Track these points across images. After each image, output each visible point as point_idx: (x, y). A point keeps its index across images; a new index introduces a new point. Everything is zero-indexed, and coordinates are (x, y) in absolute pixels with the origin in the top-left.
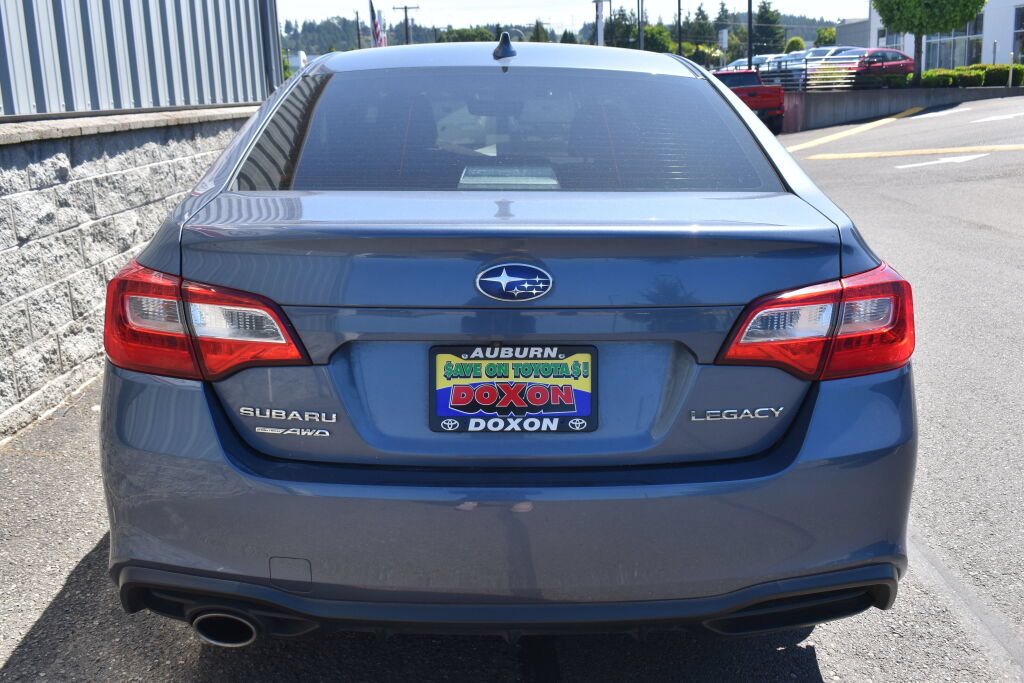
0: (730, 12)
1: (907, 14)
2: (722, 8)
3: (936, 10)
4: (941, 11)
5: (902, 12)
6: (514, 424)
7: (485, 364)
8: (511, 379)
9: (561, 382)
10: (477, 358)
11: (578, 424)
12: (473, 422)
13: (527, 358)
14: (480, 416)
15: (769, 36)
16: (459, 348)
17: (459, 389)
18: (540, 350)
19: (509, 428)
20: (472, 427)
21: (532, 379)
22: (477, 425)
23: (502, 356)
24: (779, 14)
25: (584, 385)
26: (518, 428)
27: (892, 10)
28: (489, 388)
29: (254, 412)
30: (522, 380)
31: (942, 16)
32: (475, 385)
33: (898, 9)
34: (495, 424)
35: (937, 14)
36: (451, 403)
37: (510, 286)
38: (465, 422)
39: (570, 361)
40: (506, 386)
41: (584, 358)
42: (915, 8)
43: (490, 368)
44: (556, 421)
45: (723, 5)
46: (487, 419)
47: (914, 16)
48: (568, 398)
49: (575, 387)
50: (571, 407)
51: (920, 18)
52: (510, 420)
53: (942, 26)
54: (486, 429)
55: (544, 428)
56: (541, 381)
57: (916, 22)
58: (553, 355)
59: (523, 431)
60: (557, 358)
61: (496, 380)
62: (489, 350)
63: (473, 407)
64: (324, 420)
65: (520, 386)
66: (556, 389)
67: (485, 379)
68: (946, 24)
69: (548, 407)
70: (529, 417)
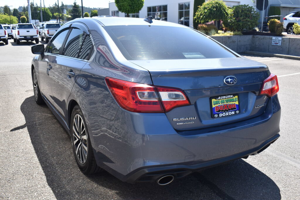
0: (65, 4)
1: (125, 8)
2: (62, 3)
3: (132, 7)
4: (133, 7)
5: (124, 7)
6: (227, 114)
7: (220, 100)
8: (225, 103)
9: (233, 103)
10: (219, 99)
11: (237, 112)
12: (220, 114)
13: (228, 98)
14: (221, 113)
15: (77, 12)
16: (216, 97)
17: (217, 107)
18: (230, 96)
19: (226, 115)
20: (220, 116)
21: (229, 103)
22: (221, 115)
23: (224, 98)
24: (79, 6)
25: (237, 103)
26: (228, 115)
27: (121, 7)
28: (221, 106)
29: (177, 119)
30: (227, 103)
31: (134, 9)
32: (219, 106)
33: (123, 6)
34: (224, 114)
35: (133, 8)
36: (215, 111)
37: (231, 81)
38: (219, 115)
39: (234, 98)
40: (224, 105)
41: (236, 97)
42: (127, 6)
43: (221, 101)
44: (234, 112)
45: (62, 2)
46: (222, 113)
47: (127, 8)
48: (235, 106)
49: (236, 104)
50: (235, 108)
51: (129, 9)
52: (226, 113)
53: (134, 11)
54: (223, 116)
55: (232, 114)
56: (230, 103)
57: (127, 10)
58: (232, 97)
59: (229, 115)
60: (233, 97)
61: (223, 104)
62: (221, 97)
63: (219, 111)
64: (193, 119)
65: (227, 105)
66: (233, 105)
67: (221, 104)
68: (135, 11)
69: (232, 109)
70: (229, 112)
